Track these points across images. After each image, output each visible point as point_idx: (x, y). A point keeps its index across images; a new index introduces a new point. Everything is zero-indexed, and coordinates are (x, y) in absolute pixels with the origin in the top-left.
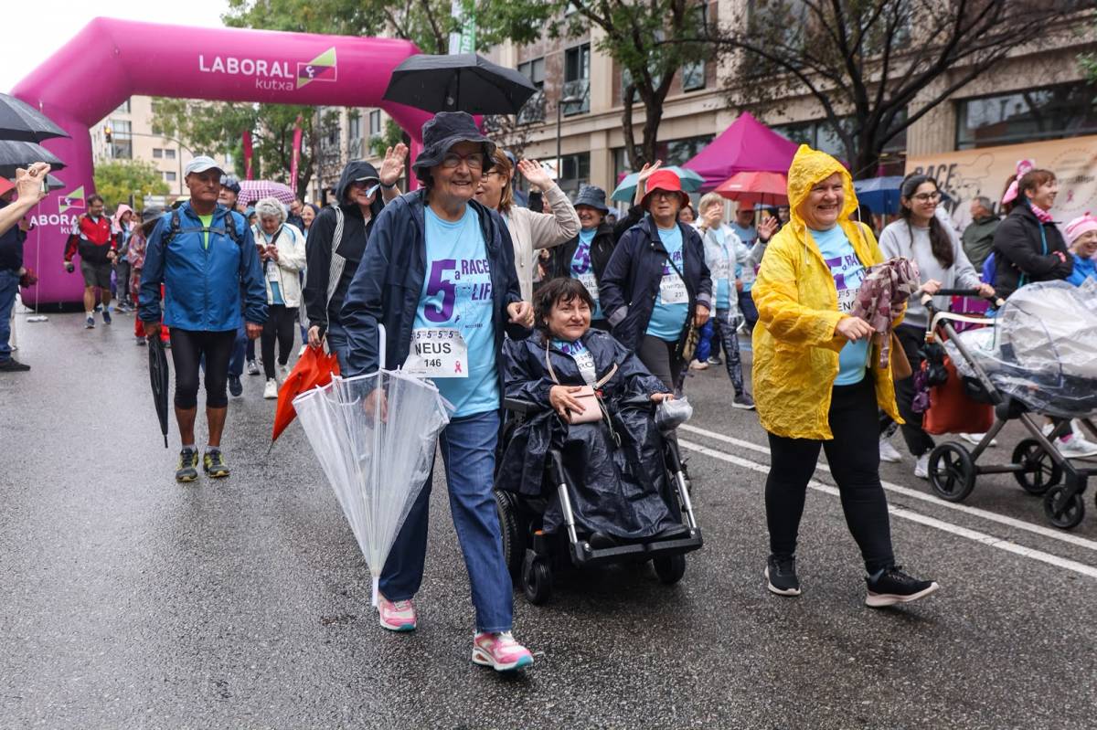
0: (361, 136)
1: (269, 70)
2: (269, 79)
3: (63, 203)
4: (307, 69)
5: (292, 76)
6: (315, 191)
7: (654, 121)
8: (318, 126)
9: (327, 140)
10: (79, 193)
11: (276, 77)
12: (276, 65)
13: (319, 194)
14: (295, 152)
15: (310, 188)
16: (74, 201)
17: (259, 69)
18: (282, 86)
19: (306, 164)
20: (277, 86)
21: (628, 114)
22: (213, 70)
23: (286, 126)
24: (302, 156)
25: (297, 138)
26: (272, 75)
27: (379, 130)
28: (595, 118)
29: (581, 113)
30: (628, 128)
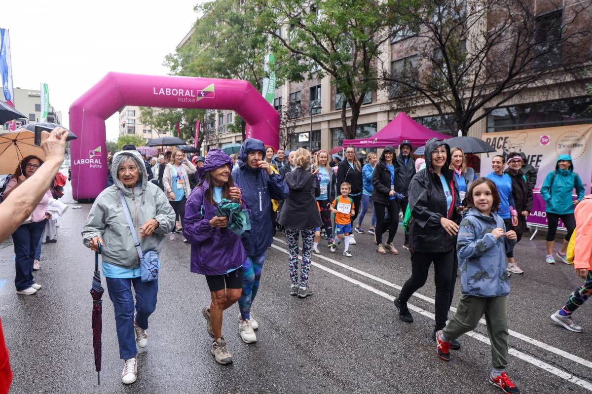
0: (224, 123)
1: (184, 94)
2: (184, 97)
3: (92, 154)
4: (201, 93)
5: (194, 96)
6: (205, 146)
7: (356, 115)
8: (206, 119)
9: (210, 125)
10: (99, 149)
11: (187, 96)
12: (187, 91)
13: (206, 147)
14: (197, 130)
15: (203, 145)
16: (96, 153)
17: (180, 93)
18: (190, 100)
19: (201, 135)
20: (188, 100)
21: (344, 112)
22: (160, 94)
23: (193, 120)
24: (200, 132)
25: (197, 124)
26: (185, 95)
27: (231, 121)
28: (323, 116)
29: (317, 114)
30: (344, 118)
